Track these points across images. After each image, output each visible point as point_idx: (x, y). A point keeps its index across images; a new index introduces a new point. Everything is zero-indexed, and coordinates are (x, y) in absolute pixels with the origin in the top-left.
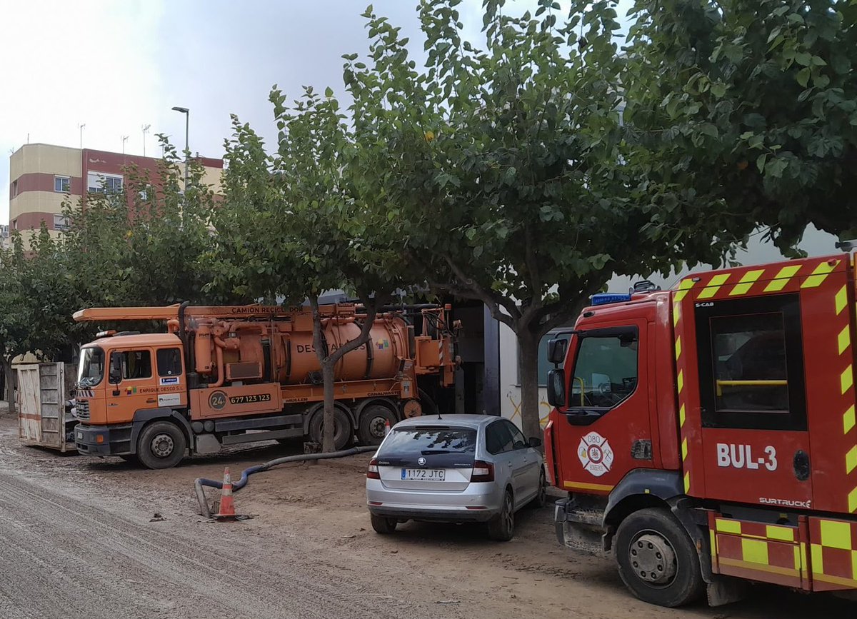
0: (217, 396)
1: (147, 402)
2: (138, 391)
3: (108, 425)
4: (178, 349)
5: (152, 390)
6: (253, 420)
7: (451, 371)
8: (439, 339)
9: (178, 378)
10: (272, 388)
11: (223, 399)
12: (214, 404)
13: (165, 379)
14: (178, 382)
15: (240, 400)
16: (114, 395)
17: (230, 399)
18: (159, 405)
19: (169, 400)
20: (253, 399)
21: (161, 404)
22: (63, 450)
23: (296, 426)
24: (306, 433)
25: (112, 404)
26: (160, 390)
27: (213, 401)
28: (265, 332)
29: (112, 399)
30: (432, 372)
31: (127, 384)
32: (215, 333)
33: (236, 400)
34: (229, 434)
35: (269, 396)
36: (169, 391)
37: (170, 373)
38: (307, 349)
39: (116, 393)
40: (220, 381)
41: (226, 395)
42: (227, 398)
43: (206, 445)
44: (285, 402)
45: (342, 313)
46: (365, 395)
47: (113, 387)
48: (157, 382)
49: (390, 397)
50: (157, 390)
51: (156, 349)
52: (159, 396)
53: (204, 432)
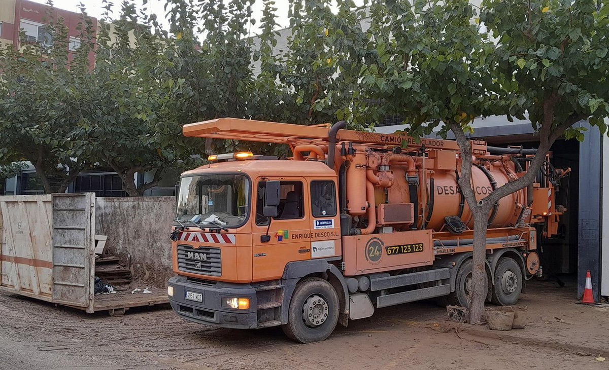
0: (374, 244)
1: (300, 252)
2: (290, 236)
3: (253, 284)
4: (333, 182)
5: (306, 236)
6: (407, 275)
7: (556, 221)
8: (547, 186)
9: (333, 220)
10: (424, 236)
11: (380, 250)
12: (371, 255)
13: (319, 221)
14: (333, 226)
15: (396, 250)
16: (262, 241)
17: (387, 248)
18: (313, 257)
19: (324, 249)
20: (407, 250)
21: (314, 255)
22: (91, 310)
23: (444, 281)
24: (453, 290)
25: (260, 255)
26: (314, 236)
27: (369, 251)
28: (412, 167)
29: (261, 247)
30: (540, 221)
31: (278, 227)
32: (370, 164)
33: (392, 250)
34: (383, 293)
35: (422, 246)
36: (324, 238)
37: (324, 212)
38: (445, 190)
39: (265, 239)
40: (372, 227)
41: (382, 243)
42: (383, 247)
43: (360, 308)
44: (435, 253)
45: (476, 152)
46: (499, 245)
47: (262, 230)
48: (311, 226)
49: (518, 249)
50: (311, 235)
51: (309, 180)
52: (313, 244)
53: (359, 291)
